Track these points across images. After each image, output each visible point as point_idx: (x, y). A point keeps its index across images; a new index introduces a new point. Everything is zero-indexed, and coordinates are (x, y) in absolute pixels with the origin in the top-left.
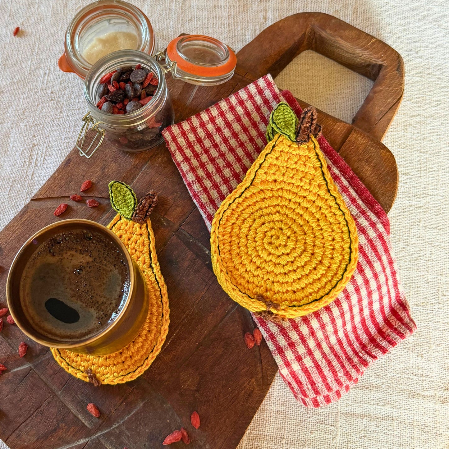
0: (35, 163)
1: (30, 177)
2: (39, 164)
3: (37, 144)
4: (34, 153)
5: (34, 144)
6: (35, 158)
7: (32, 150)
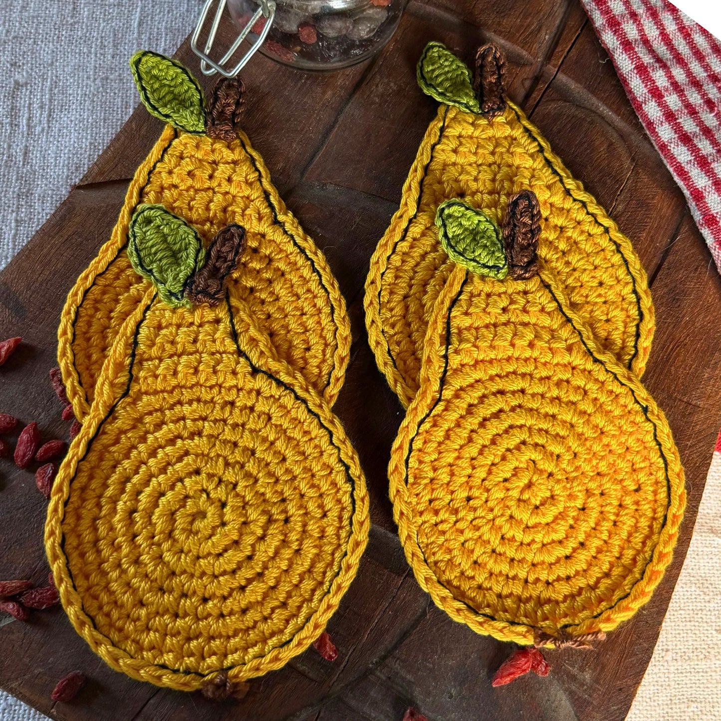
0: (28, 126)
1: (21, 159)
2: (38, 129)
3: (26, 84)
4: (22, 102)
5: (17, 83)
6: (26, 115)
7: (13, 96)
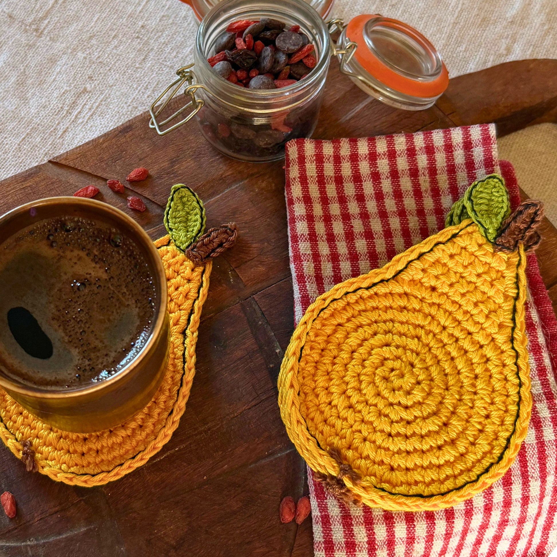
0: (76, 116)
1: (60, 133)
2: (81, 121)
3: (90, 92)
4: (81, 102)
5: (85, 89)
6: (79, 110)
7: (79, 96)
